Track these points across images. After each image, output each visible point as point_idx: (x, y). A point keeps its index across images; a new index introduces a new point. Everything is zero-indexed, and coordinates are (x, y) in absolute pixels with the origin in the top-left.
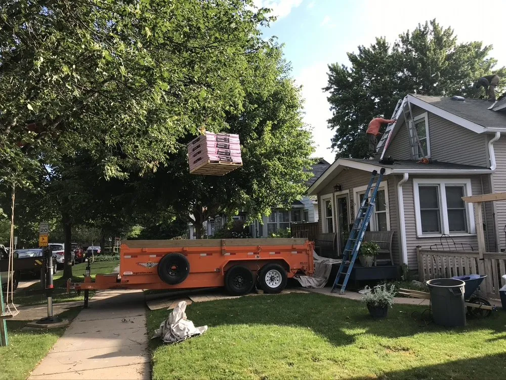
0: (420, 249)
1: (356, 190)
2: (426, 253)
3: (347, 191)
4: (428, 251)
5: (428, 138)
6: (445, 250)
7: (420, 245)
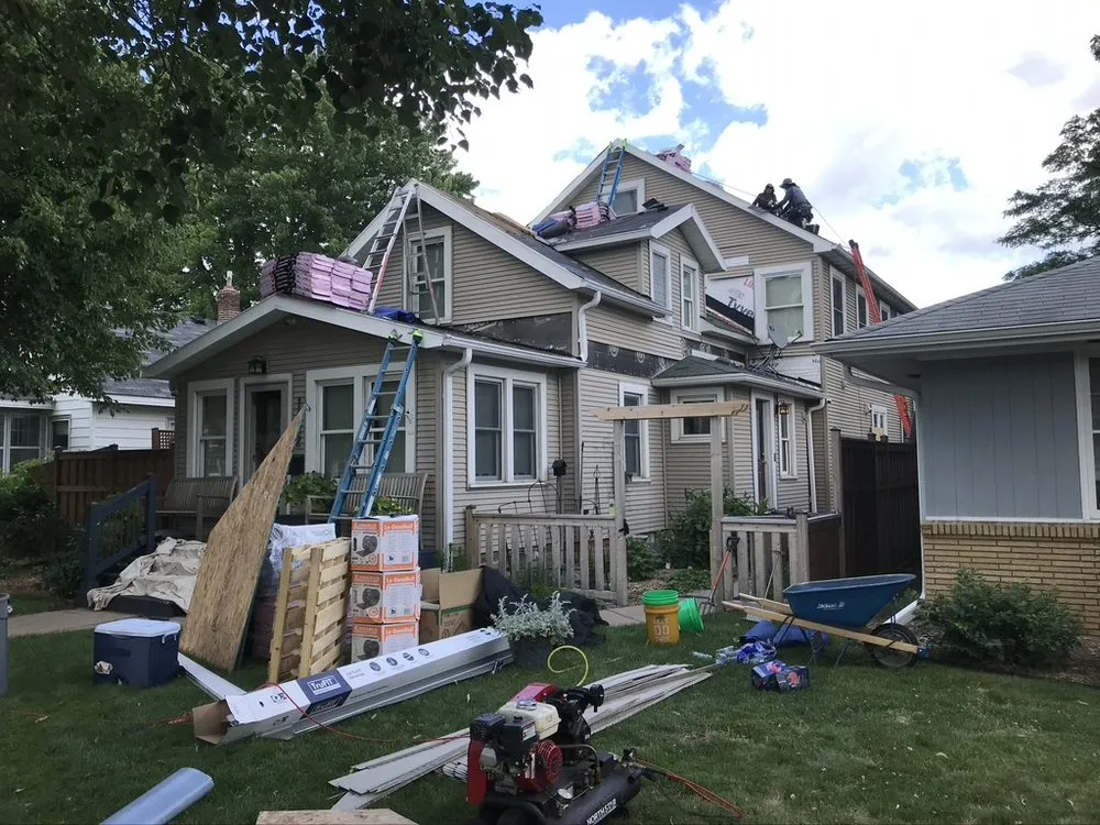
0: (474, 512)
1: (312, 375)
2: (490, 521)
3: (287, 376)
4: (493, 517)
5: (447, 279)
6: (520, 511)
7: (473, 503)
